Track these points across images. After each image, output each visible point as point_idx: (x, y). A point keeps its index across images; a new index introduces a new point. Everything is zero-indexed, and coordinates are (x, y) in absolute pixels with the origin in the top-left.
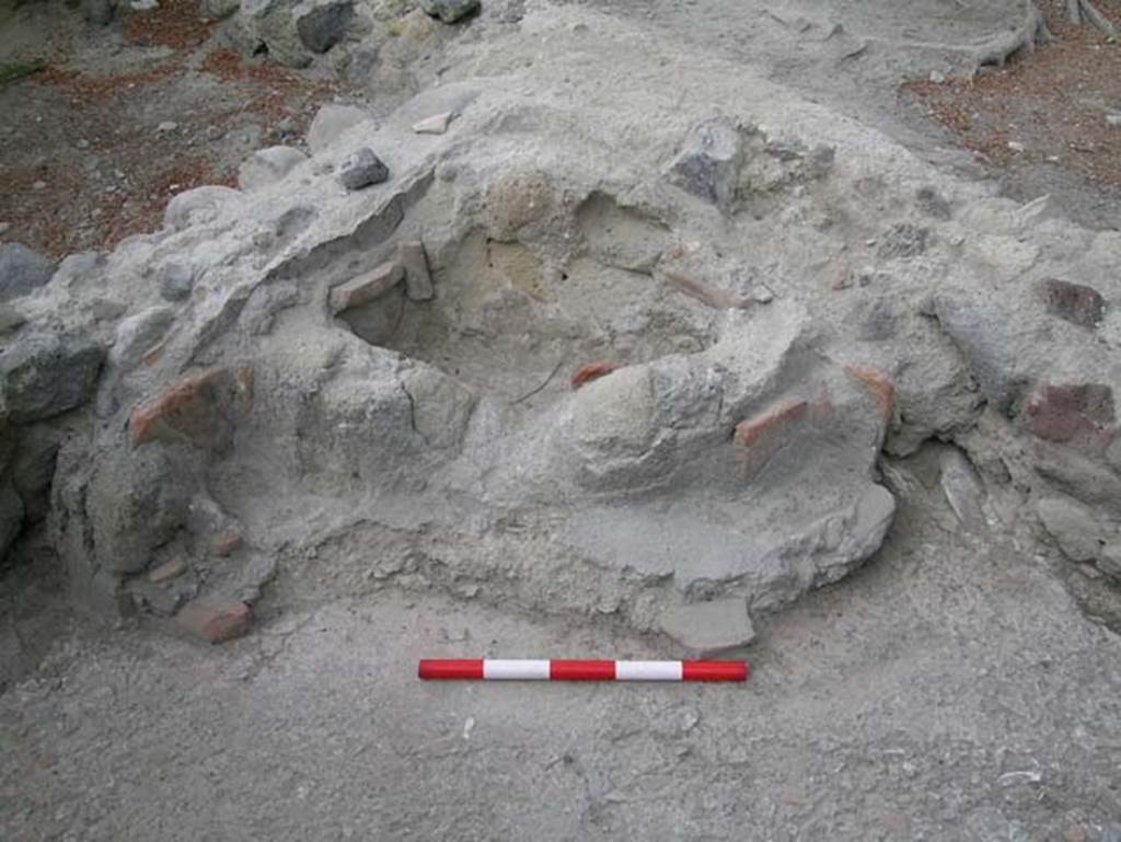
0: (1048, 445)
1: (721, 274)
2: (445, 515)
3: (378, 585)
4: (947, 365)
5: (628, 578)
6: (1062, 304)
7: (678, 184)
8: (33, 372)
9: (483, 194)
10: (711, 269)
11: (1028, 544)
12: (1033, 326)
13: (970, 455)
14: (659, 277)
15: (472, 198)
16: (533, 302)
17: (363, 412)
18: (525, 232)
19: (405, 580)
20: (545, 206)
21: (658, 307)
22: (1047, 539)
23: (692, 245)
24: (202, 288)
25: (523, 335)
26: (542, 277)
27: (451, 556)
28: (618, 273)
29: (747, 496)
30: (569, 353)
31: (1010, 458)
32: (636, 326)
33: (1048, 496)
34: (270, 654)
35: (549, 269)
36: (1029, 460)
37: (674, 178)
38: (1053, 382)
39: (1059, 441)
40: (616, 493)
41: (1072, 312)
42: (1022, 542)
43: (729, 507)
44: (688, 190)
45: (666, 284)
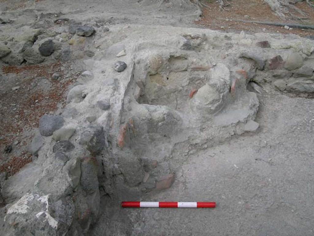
0: (274, 71)
1: (204, 63)
2: (190, 133)
3: (187, 156)
4: (248, 65)
5: (233, 126)
6: (264, 45)
7: (184, 49)
8: (95, 138)
9: (149, 64)
10: (201, 63)
11: (275, 92)
12: (261, 51)
13: (256, 82)
14: (189, 70)
15: (146, 66)
16: (164, 87)
17: (164, 118)
18: (160, 70)
19: (191, 152)
20: (163, 62)
21: (191, 77)
22: (277, 89)
23: (195, 60)
24: (112, 104)
25: (164, 96)
26: (163, 80)
27: (198, 141)
28: (180, 73)
29: (236, 103)
30: (176, 96)
31: (266, 77)
32: (187, 83)
33: (275, 81)
34: (184, 181)
35: (165, 78)
36: (270, 76)
37: (182, 48)
38: (271, 58)
39: (275, 69)
40: (217, 112)
41: (266, 46)
42: (274, 92)
43: (235, 106)
44: (186, 50)
45: (191, 71)
